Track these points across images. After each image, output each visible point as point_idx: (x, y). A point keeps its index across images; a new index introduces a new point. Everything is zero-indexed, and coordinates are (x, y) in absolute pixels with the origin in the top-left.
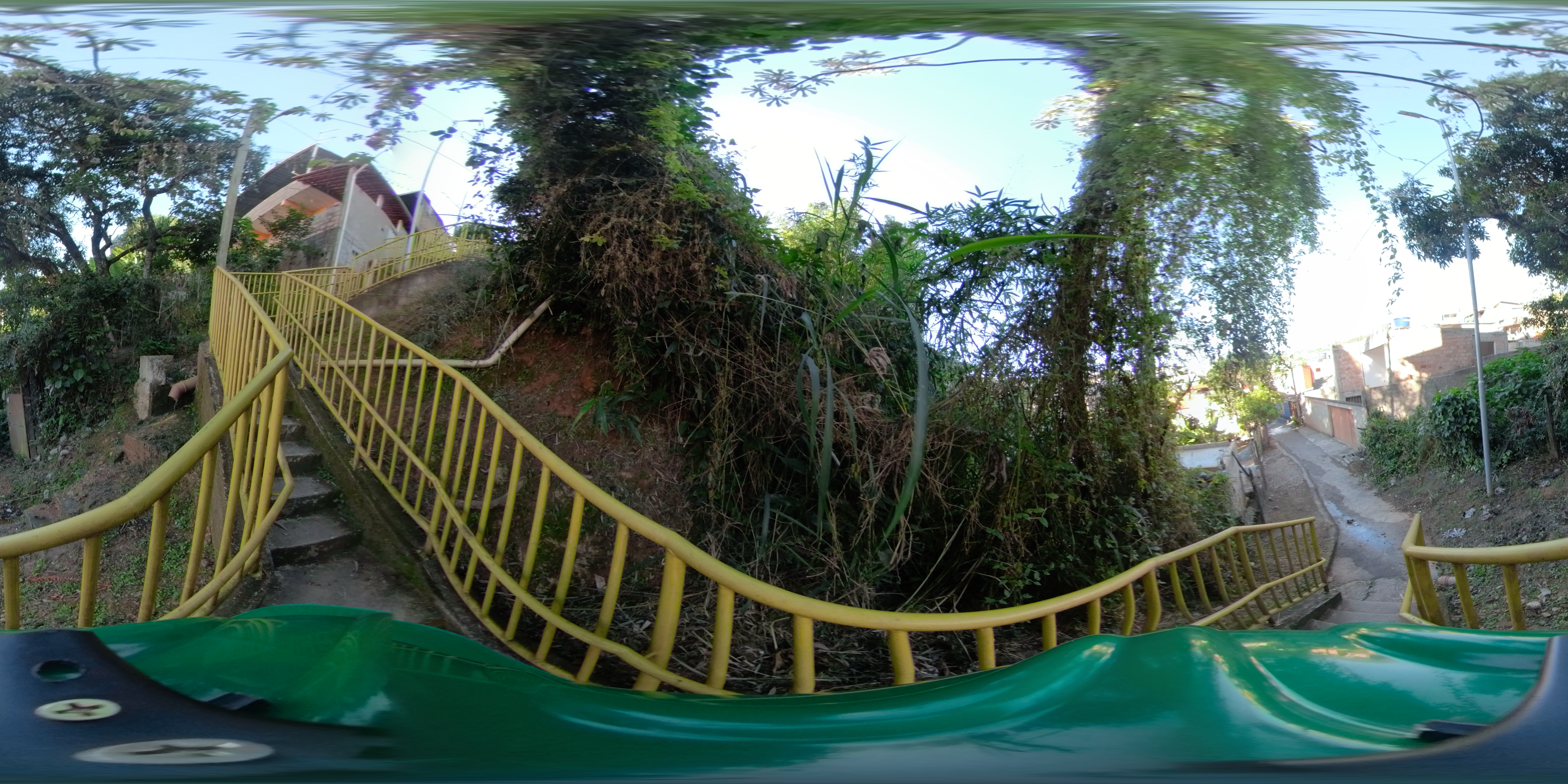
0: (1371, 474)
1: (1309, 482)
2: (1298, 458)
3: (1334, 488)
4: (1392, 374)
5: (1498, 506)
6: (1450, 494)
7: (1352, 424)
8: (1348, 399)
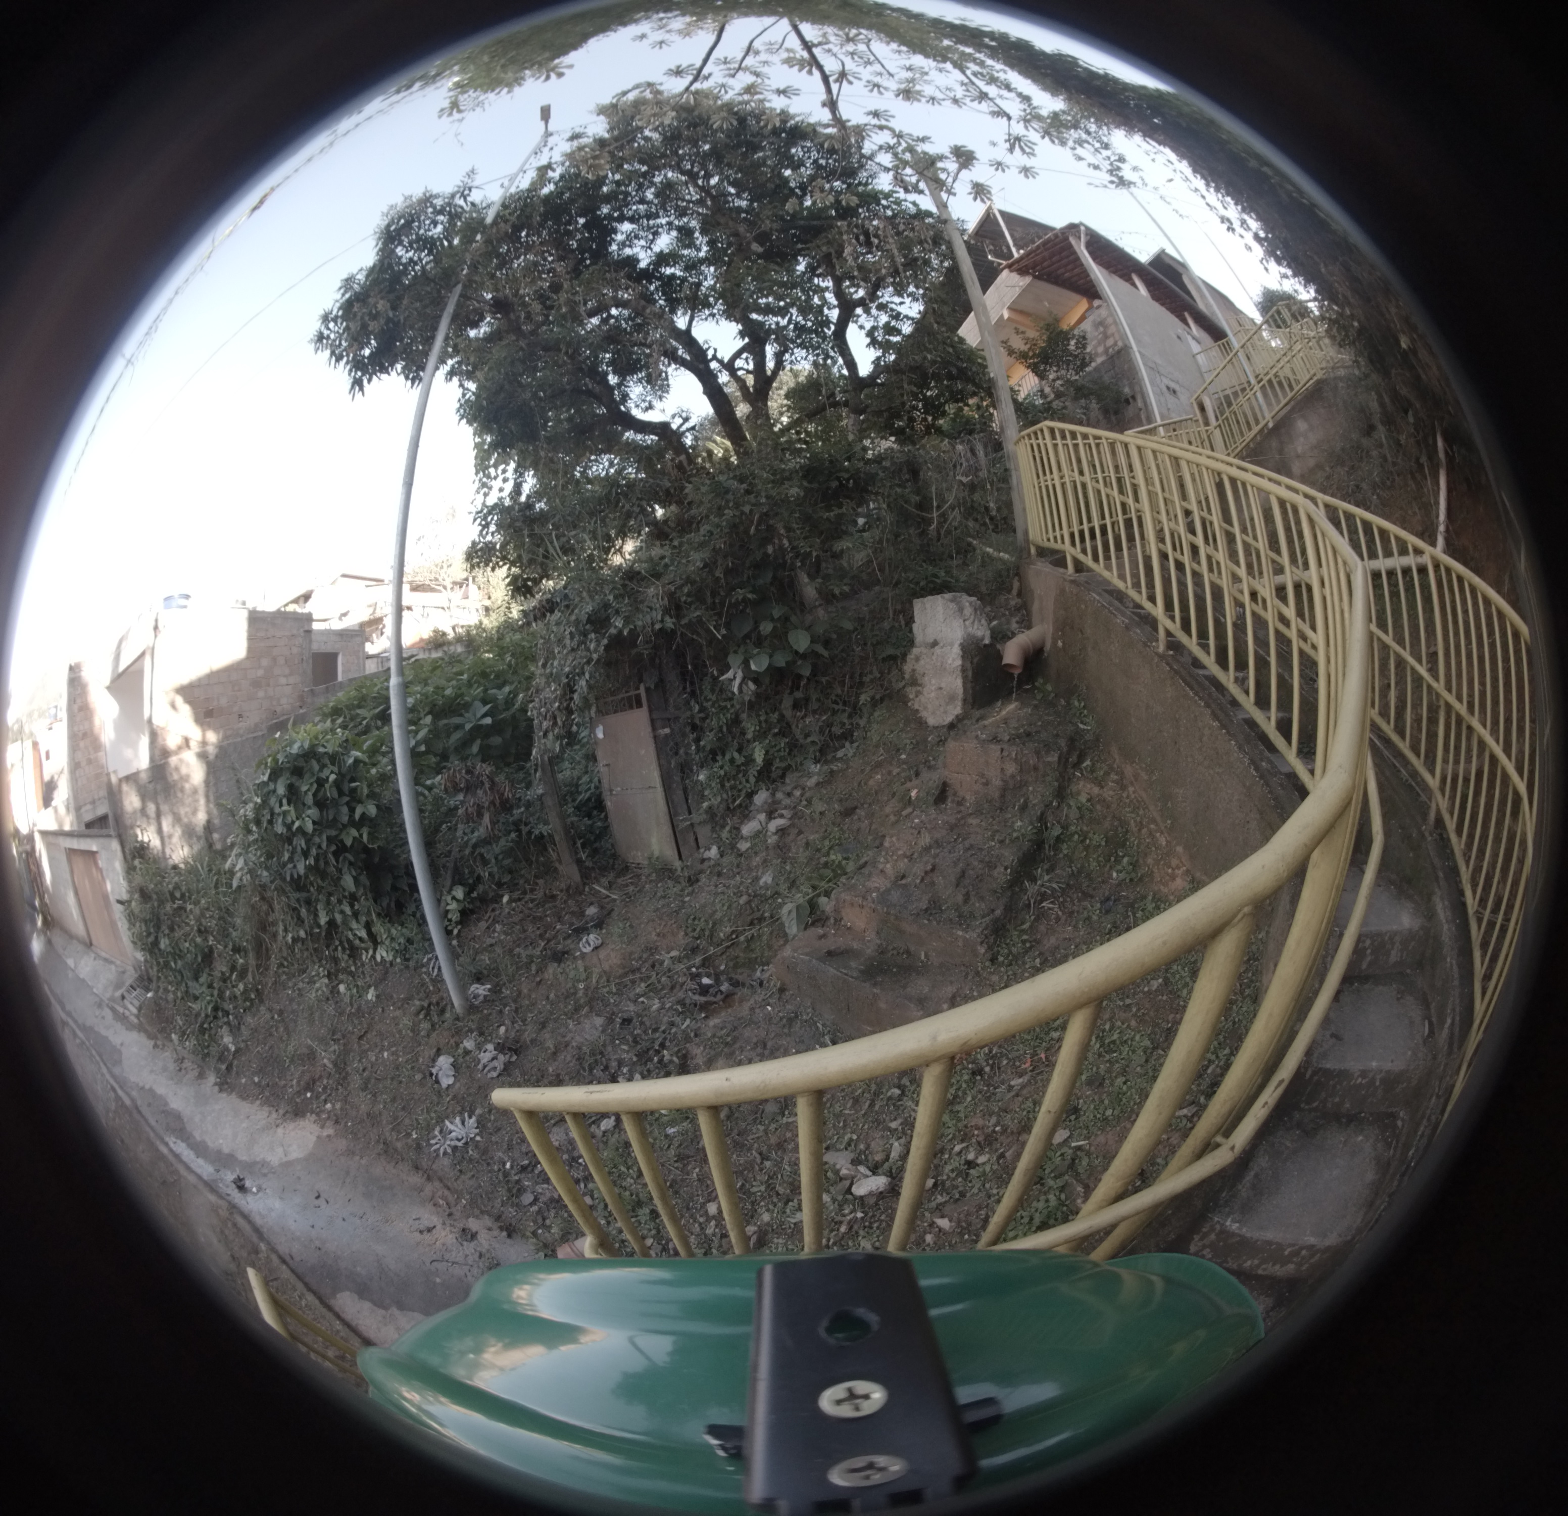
3: (153, 1092)
4: (154, 736)
5: (502, 1029)
6: (360, 1038)
7: (106, 898)
8: (89, 825)
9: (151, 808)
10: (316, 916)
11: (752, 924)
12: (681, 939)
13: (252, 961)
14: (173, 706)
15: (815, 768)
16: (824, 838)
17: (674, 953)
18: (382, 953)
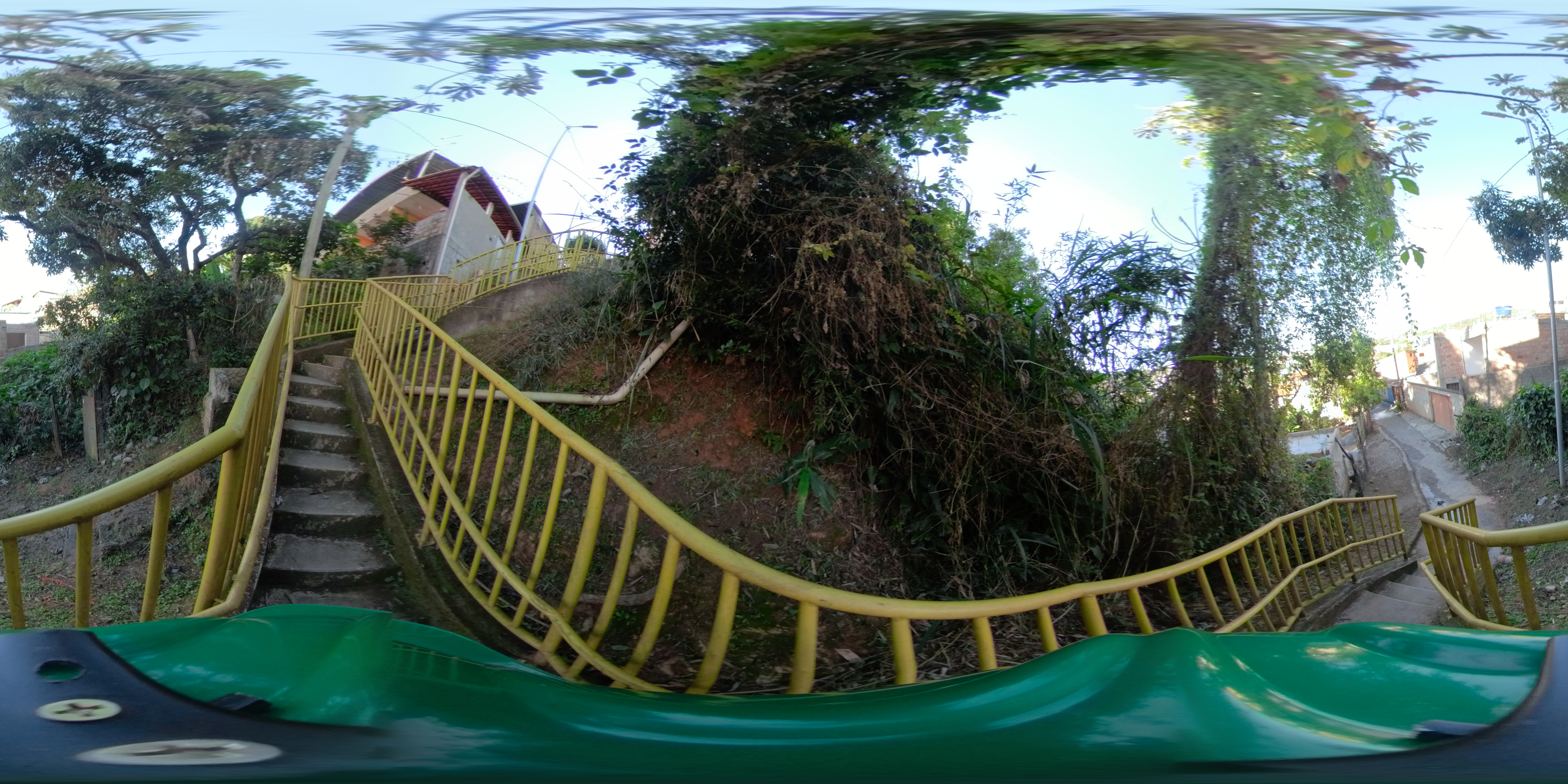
0: (1465, 460)
1: (1408, 466)
2: (1399, 443)
3: (1430, 471)
4: (1490, 363)
7: (1451, 411)
8: (1448, 385)
9: (1485, 388)
13: (1507, 447)
14: (1500, 353)
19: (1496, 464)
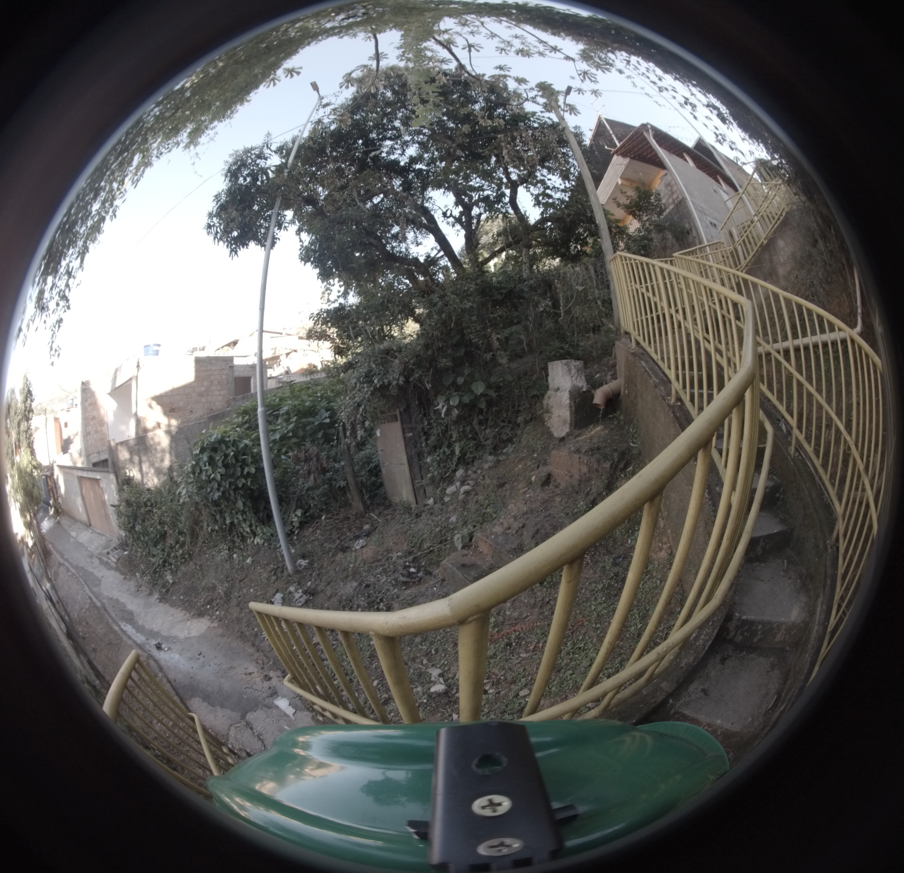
0: (143, 573)
1: (94, 599)
4: (138, 422)
5: (309, 583)
6: (241, 581)
7: (104, 502)
8: (95, 465)
9: (136, 459)
10: (225, 519)
11: (441, 542)
12: (405, 547)
13: (188, 539)
14: (150, 406)
15: (491, 458)
16: (486, 499)
17: (400, 554)
18: (257, 540)
19: (183, 568)
